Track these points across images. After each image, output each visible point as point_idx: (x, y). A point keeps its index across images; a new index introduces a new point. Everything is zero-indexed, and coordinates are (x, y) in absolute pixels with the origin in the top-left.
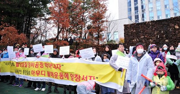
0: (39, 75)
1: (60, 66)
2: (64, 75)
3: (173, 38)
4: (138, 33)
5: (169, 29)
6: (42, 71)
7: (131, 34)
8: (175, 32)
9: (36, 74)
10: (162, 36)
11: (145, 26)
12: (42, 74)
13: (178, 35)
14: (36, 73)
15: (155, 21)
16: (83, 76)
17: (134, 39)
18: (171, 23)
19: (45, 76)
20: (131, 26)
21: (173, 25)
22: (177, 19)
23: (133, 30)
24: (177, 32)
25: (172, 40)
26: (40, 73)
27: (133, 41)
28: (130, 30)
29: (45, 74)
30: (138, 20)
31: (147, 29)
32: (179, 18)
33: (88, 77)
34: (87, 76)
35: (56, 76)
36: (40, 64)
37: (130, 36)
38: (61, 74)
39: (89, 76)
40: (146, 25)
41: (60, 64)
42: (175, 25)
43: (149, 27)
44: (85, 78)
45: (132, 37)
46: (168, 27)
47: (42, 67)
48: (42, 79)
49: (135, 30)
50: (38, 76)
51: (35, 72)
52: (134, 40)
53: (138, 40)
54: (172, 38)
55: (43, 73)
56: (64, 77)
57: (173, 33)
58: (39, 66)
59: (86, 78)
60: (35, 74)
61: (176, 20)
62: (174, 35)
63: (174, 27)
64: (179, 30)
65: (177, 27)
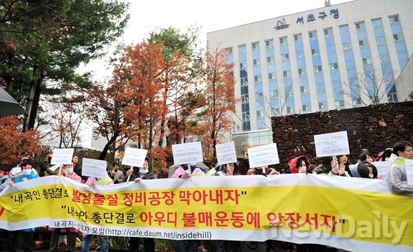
0: (162, 223)
1: (237, 195)
2: (245, 218)
3: (376, 144)
4: (303, 135)
5: (367, 127)
6: (169, 213)
7: (289, 136)
8: (379, 134)
9: (155, 220)
10: (355, 140)
11: (318, 121)
12: (168, 222)
13: (387, 139)
14: (154, 218)
15: (339, 110)
16: (308, 215)
17: (295, 147)
18: (370, 115)
19: (175, 226)
20: (287, 121)
21: (375, 120)
22: (382, 108)
23: (293, 128)
24: (384, 133)
25: (375, 148)
26: (165, 218)
27: (294, 152)
28: (287, 129)
29: (175, 222)
30: (248, 114)
31: (323, 127)
32: (385, 106)
33: (319, 216)
34: (316, 215)
35: (222, 222)
36: (164, 194)
37: (286, 140)
38: (235, 215)
39: (322, 215)
40: (320, 119)
41: (236, 191)
42: (379, 119)
43: (326, 123)
44: (312, 219)
45: (291, 143)
46: (366, 123)
47: (169, 202)
48: (169, 235)
49: (298, 128)
50: (160, 224)
51: (153, 215)
52: (295, 150)
53: (304, 149)
54: (374, 146)
55: (172, 218)
56: (244, 223)
57: (377, 136)
58: (162, 201)
59: (316, 218)
60: (152, 219)
61: (379, 111)
62: (379, 139)
63: (378, 123)
64: (388, 130)
65: (383, 124)
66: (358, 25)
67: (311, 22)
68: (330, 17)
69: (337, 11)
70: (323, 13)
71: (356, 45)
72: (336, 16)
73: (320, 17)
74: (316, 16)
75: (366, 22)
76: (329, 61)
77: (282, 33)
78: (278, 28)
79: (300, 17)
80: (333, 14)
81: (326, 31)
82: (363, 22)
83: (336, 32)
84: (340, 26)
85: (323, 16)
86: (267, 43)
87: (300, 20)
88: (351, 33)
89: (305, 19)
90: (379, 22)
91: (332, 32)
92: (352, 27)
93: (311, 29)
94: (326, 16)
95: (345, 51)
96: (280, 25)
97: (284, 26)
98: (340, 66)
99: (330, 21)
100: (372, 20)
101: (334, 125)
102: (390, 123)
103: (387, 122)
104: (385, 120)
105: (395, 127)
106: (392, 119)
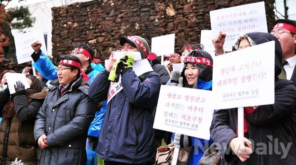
4: (82, 31)
5: (152, 18)
7: (68, 33)
8: (166, 27)
11: (100, 11)
20: (67, 12)
23: (73, 22)
24: (170, 25)
28: (66, 23)
31: (104, 19)
37: (64, 39)
40: (102, 8)
42: (167, 6)
43: (109, 14)
45: (70, 41)
46: (152, 12)
49: (77, 22)
57: (162, 30)
63: (165, 11)
64: (175, 22)
65: (171, 12)
101: (117, 16)
102: (180, 11)
103: (176, 10)
104: (174, 7)
105: (184, 16)
106: (183, 5)
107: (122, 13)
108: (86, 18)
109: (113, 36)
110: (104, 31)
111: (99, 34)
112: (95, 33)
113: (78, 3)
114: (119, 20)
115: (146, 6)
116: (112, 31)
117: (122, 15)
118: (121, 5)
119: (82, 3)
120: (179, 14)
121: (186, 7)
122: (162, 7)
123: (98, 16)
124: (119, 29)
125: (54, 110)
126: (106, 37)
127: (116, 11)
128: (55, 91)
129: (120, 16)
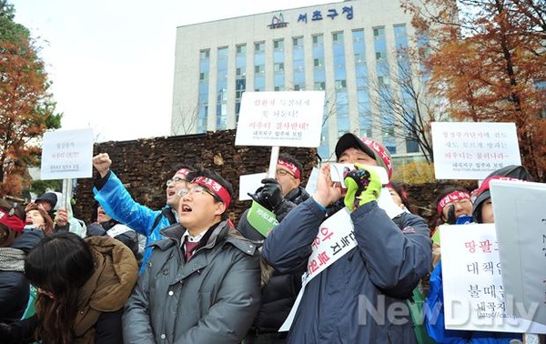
5: (198, 165)
11: (138, 152)
15: (166, 138)
18: (205, 147)
22: (222, 137)
31: (142, 162)
32: (227, 135)
40: (140, 149)
42: (215, 154)
43: (148, 156)
46: (197, 158)
61: (218, 141)
63: (213, 160)
64: (223, 172)
65: (219, 161)
66: (376, 31)
67: (317, 21)
68: (342, 17)
69: (351, 9)
70: (334, 11)
71: (371, 57)
72: (350, 17)
73: (329, 16)
74: (324, 13)
75: (386, 28)
76: (335, 76)
77: (278, 33)
78: (273, 26)
79: (303, 14)
80: (346, 13)
81: (335, 36)
82: (383, 27)
83: (348, 37)
84: (353, 31)
85: (333, 14)
86: (257, 45)
87: (303, 18)
88: (366, 40)
89: (310, 16)
90: (402, 29)
91: (342, 38)
92: (369, 33)
93: (316, 32)
94: (336, 14)
95: (357, 64)
96: (275, 22)
97: (281, 25)
98: (348, 84)
99: (341, 22)
100: (395, 26)
101: (157, 159)
102: (229, 161)
103: (225, 159)
104: (223, 156)
105: (233, 166)
106: (232, 155)
107: (163, 156)
108: (120, 159)
109: (151, 181)
110: (140, 175)
111: (134, 178)
112: (130, 176)
113: (113, 142)
114: (159, 164)
115: (192, 152)
116: (150, 176)
117: (163, 159)
118: (163, 148)
119: (117, 142)
120: (228, 163)
121: (236, 157)
122: (209, 155)
123: (135, 158)
124: (159, 174)
125: (171, 293)
126: (142, 181)
127: (156, 154)
128: (171, 249)
129: (161, 160)
